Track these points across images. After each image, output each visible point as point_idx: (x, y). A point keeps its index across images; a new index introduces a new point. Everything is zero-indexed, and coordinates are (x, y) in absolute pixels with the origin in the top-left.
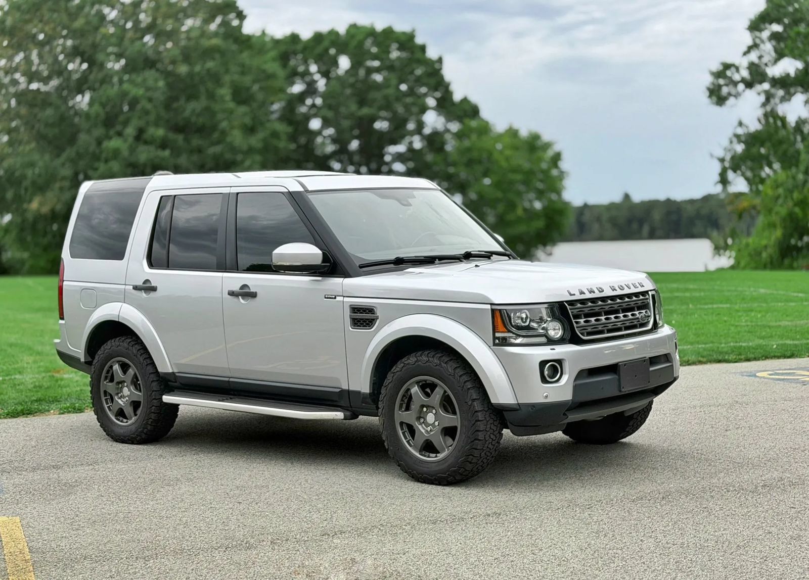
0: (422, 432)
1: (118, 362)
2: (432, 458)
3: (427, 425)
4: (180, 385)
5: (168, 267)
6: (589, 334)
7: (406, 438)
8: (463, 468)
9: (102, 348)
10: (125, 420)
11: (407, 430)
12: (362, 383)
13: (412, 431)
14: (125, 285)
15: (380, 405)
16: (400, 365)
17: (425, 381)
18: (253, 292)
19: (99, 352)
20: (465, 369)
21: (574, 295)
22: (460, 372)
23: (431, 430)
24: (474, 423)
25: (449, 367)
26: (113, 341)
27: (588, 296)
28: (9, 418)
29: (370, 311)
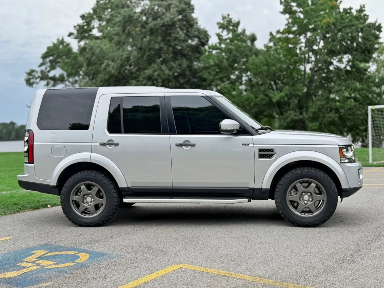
0: (302, 204)
1: (85, 184)
2: (310, 215)
3: (305, 201)
4: (131, 193)
7: (291, 208)
14: (92, 143)
18: (192, 144)
23: (307, 203)
29: (270, 150)
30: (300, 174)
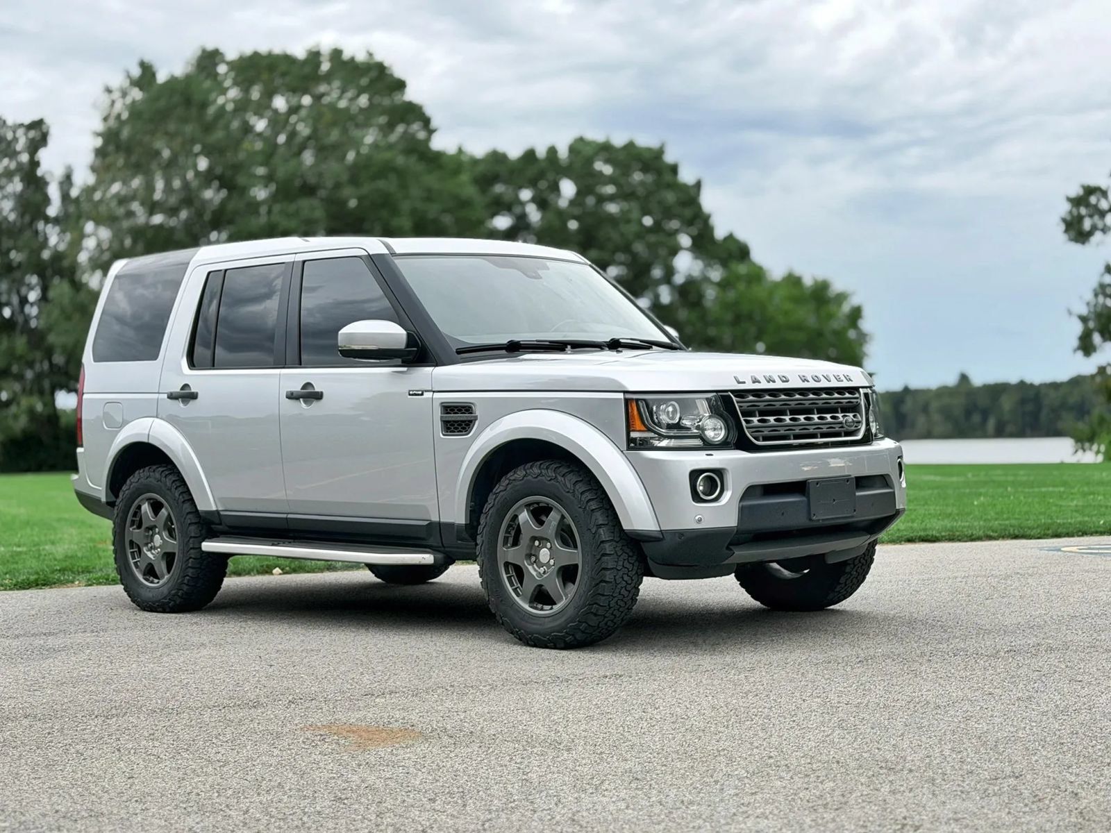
0: (533, 575)
1: (149, 499)
2: (547, 611)
3: (542, 565)
4: (227, 528)
5: (214, 366)
6: (765, 439)
7: (512, 585)
8: (585, 622)
9: (128, 482)
10: (156, 581)
11: (514, 574)
12: (455, 512)
13: (519, 573)
14: (159, 393)
15: (479, 541)
16: (504, 482)
17: (538, 503)
18: (318, 392)
19: (124, 488)
20: (590, 484)
21: (744, 383)
22: (581, 488)
23: (544, 573)
24: (600, 559)
25: (569, 481)
26: (142, 471)
27: (764, 385)
28: (17, 589)
29: (466, 410)
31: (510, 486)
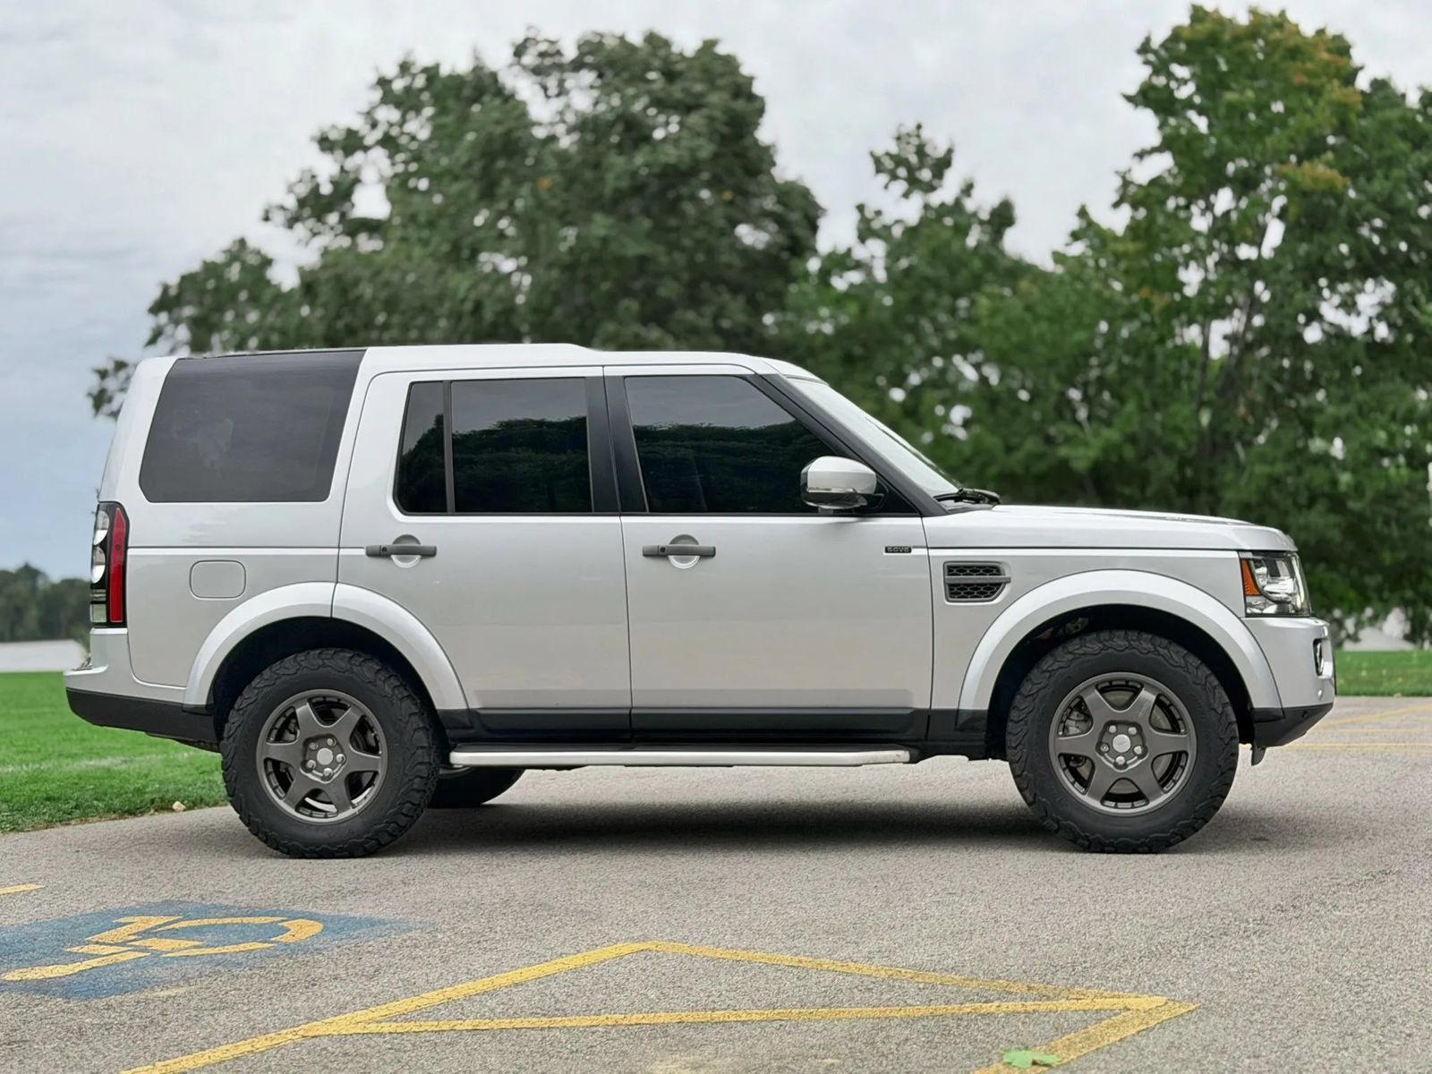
0: (1108, 768)
1: (311, 699)
2: (1131, 809)
3: (1117, 754)
4: (483, 732)
7: (1069, 781)
14: (339, 548)
17: (1114, 680)
18: (705, 547)
22: (1194, 661)
23: (1125, 763)
25: (1174, 654)
29: (988, 570)
30: (1096, 654)
31: (1075, 663)
